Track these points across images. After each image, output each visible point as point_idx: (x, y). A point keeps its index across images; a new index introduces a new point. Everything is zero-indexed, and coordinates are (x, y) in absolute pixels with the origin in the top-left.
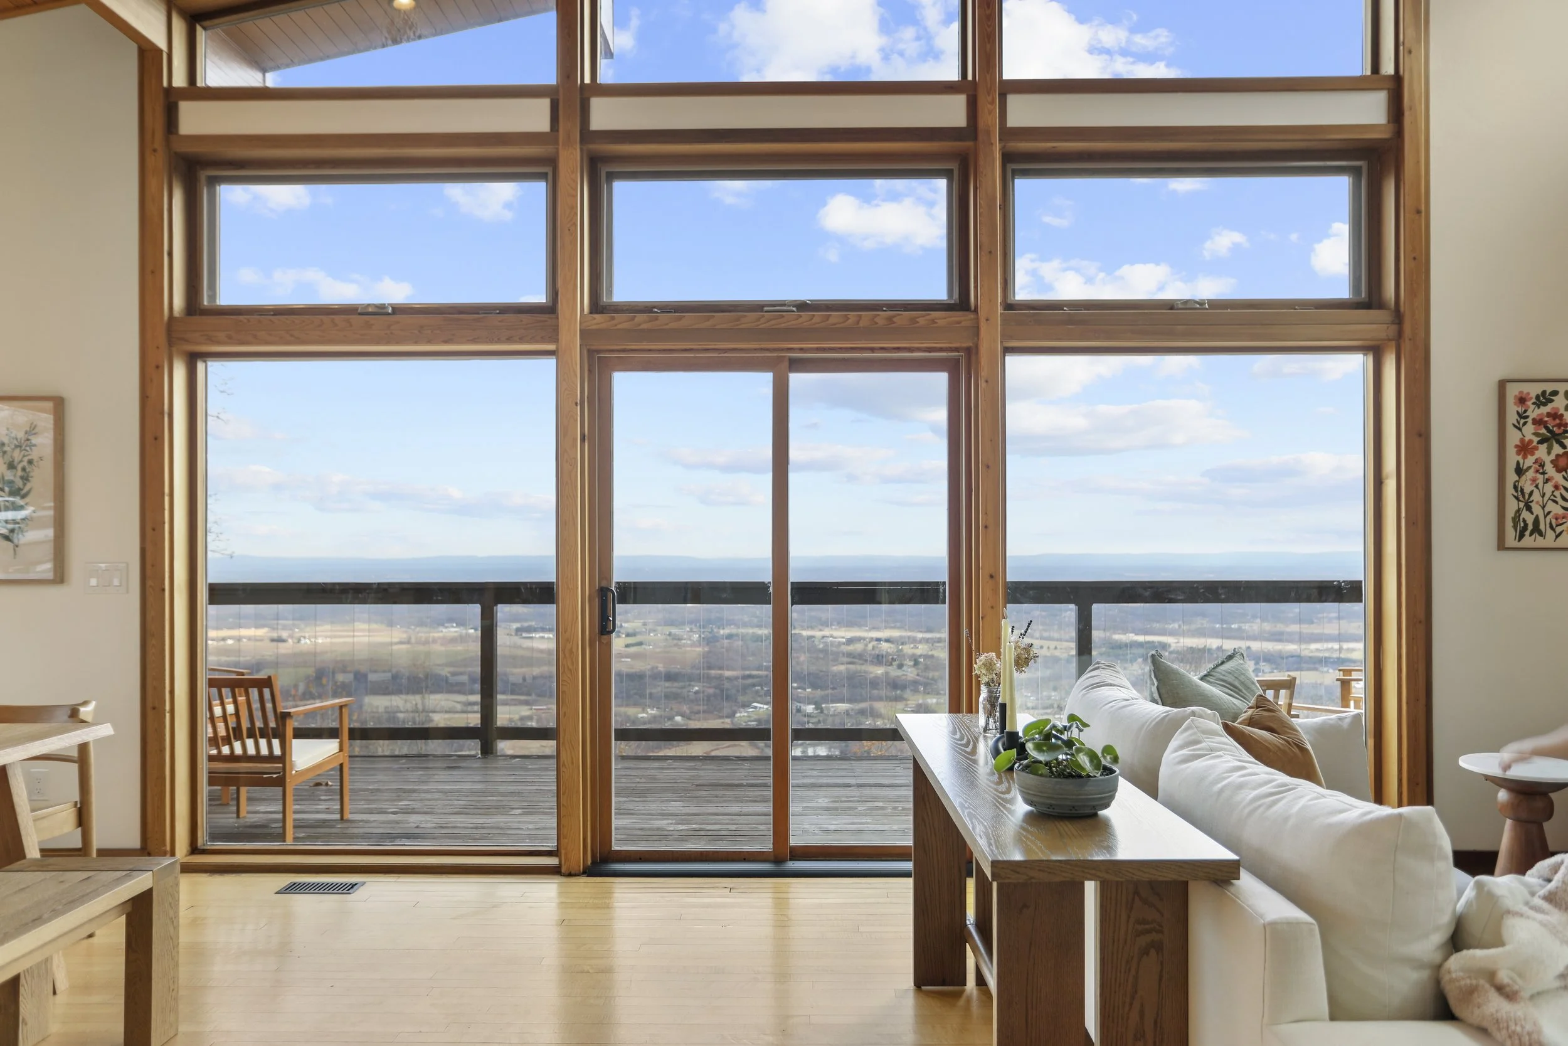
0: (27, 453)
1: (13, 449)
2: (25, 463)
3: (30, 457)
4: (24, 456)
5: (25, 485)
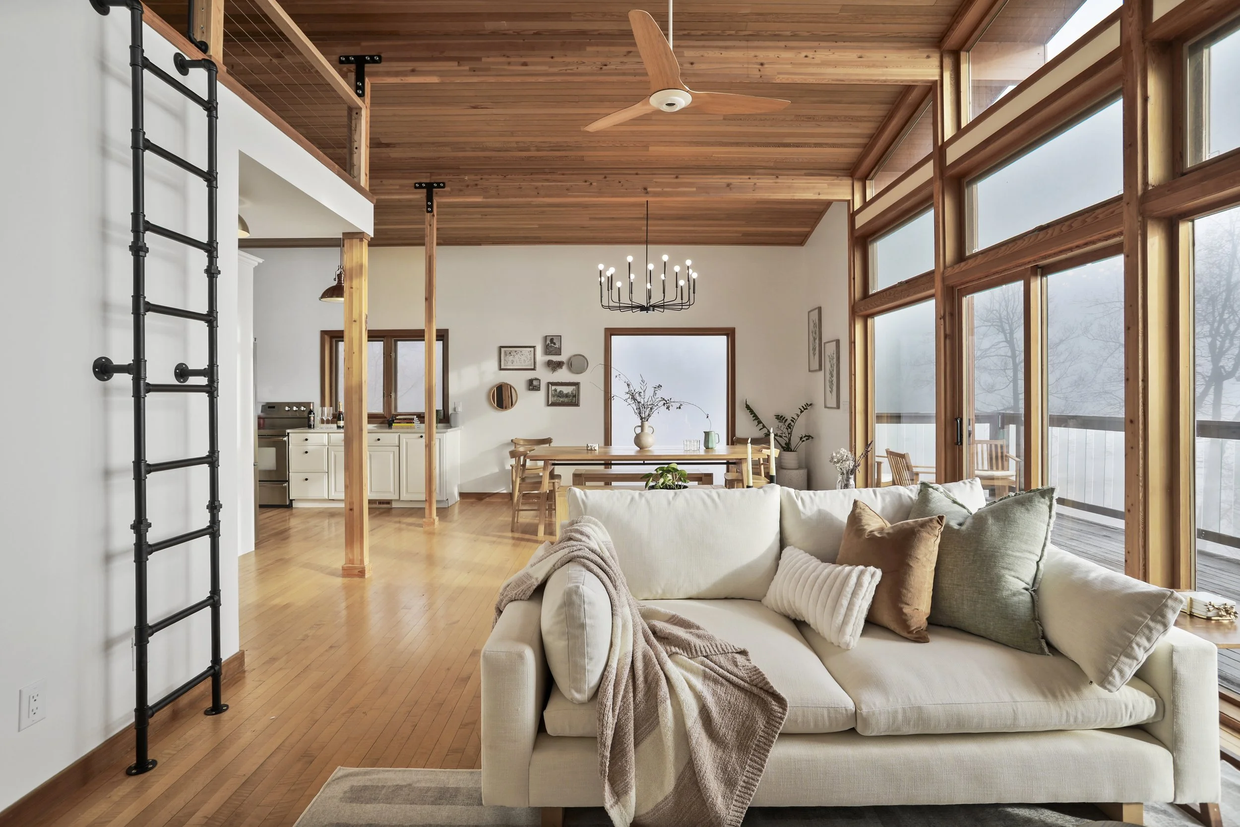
1: (831, 360)
2: (833, 365)
4: (833, 362)
5: (833, 372)
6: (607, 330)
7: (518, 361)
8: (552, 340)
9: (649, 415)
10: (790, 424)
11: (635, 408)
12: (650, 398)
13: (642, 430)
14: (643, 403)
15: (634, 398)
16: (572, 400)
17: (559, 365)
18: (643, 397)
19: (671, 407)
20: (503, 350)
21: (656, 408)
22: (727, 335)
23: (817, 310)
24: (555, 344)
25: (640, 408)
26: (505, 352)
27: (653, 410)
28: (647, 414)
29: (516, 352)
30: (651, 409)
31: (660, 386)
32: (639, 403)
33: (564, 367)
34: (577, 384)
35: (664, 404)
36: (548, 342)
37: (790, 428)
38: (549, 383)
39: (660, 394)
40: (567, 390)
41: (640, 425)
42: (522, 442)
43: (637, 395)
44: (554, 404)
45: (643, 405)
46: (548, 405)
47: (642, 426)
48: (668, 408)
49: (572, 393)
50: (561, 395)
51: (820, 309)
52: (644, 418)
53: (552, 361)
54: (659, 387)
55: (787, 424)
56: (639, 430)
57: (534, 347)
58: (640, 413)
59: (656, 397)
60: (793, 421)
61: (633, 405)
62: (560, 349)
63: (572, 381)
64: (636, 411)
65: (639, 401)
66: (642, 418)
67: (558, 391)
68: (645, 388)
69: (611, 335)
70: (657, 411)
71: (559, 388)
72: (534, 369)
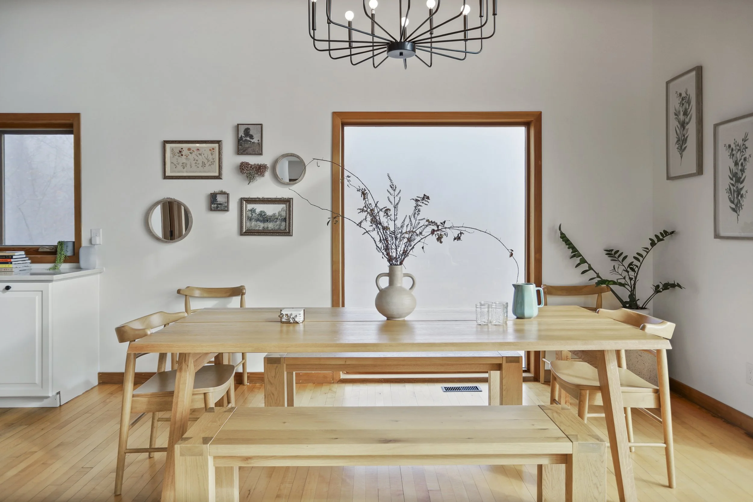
0: (743, 154)
1: (737, 153)
2: (742, 161)
3: (744, 156)
4: (742, 156)
5: (742, 174)
6: (335, 115)
7: (193, 165)
8: (247, 131)
9: (405, 253)
10: (631, 264)
11: (377, 239)
12: (408, 218)
13: (391, 282)
14: (392, 229)
15: (375, 221)
16: (280, 225)
17: (260, 169)
18: (393, 217)
19: (444, 237)
20: (168, 146)
21: (418, 238)
22: (527, 124)
23: (694, 73)
24: (251, 137)
25: (386, 240)
26: (172, 150)
27: (413, 244)
28: (401, 249)
29: (189, 149)
30: (409, 240)
31: (426, 198)
32: (385, 228)
33: (268, 174)
34: (288, 202)
35: (433, 232)
36: (241, 133)
37: (633, 270)
38: (242, 200)
39: (427, 212)
40: (270, 210)
41: (387, 271)
42: (197, 293)
43: (382, 214)
44: (250, 232)
45: (394, 232)
46: (242, 234)
47: (391, 275)
48: (439, 239)
49: (280, 215)
50: (263, 218)
51: (699, 70)
52: (396, 258)
53: (247, 164)
54: (423, 199)
55: (626, 263)
56: (384, 282)
57: (219, 142)
58: (387, 249)
59: (419, 217)
60: (638, 260)
61: (374, 234)
62: (260, 145)
63: (279, 196)
64: (380, 245)
65: (385, 225)
66: (390, 259)
67: (258, 211)
68: (397, 199)
69: (344, 124)
70: (420, 245)
71: (259, 208)
72: (219, 177)
